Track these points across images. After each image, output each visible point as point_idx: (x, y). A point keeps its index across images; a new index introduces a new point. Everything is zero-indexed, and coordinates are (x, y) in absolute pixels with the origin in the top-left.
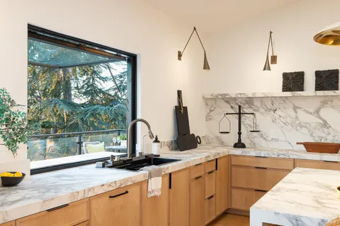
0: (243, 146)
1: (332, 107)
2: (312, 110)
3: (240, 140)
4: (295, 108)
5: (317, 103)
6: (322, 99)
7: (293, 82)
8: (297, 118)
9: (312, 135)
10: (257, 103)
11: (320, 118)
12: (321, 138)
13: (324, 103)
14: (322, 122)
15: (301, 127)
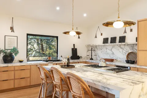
0: (93, 59)
1: (115, 48)
2: (110, 49)
3: (92, 58)
4: (106, 48)
5: (111, 47)
6: (112, 46)
7: (106, 41)
8: (107, 51)
9: (110, 57)
10: (98, 47)
11: (112, 51)
12: (112, 57)
13: (113, 47)
14: (112, 53)
15: (108, 54)
